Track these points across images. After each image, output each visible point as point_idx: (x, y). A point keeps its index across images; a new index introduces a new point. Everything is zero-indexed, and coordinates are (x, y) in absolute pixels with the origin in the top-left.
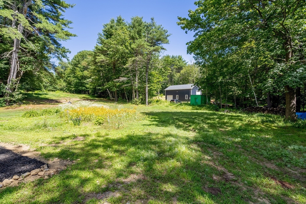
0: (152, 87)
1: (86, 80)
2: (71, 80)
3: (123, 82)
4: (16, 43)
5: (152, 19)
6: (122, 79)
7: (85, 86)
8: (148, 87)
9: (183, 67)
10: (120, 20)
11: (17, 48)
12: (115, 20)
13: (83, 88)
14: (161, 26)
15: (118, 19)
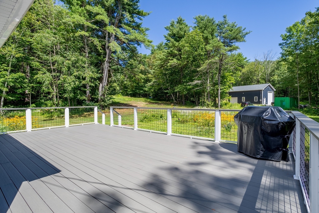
0: (225, 90)
1: (147, 84)
2: (128, 84)
3: (196, 86)
4: (109, 54)
5: (225, 17)
6: (196, 82)
7: (142, 90)
8: (221, 89)
9: (244, 66)
10: (181, 20)
11: (109, 58)
12: (175, 22)
13: (141, 91)
14: (235, 23)
15: (178, 20)
